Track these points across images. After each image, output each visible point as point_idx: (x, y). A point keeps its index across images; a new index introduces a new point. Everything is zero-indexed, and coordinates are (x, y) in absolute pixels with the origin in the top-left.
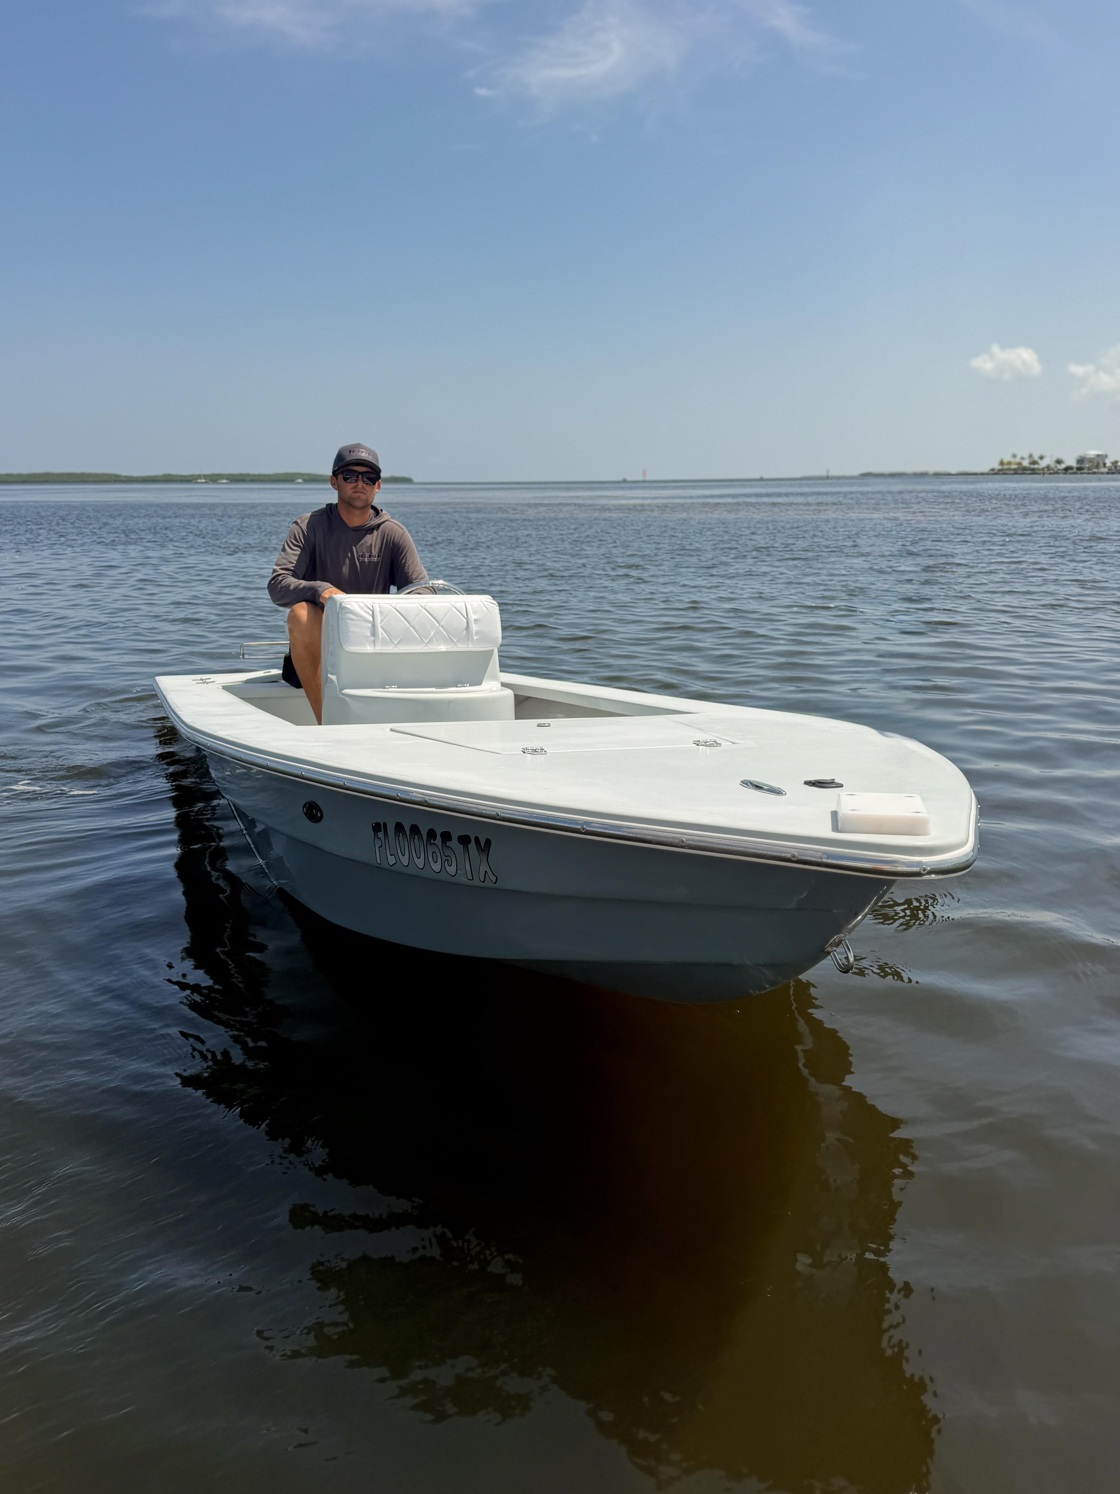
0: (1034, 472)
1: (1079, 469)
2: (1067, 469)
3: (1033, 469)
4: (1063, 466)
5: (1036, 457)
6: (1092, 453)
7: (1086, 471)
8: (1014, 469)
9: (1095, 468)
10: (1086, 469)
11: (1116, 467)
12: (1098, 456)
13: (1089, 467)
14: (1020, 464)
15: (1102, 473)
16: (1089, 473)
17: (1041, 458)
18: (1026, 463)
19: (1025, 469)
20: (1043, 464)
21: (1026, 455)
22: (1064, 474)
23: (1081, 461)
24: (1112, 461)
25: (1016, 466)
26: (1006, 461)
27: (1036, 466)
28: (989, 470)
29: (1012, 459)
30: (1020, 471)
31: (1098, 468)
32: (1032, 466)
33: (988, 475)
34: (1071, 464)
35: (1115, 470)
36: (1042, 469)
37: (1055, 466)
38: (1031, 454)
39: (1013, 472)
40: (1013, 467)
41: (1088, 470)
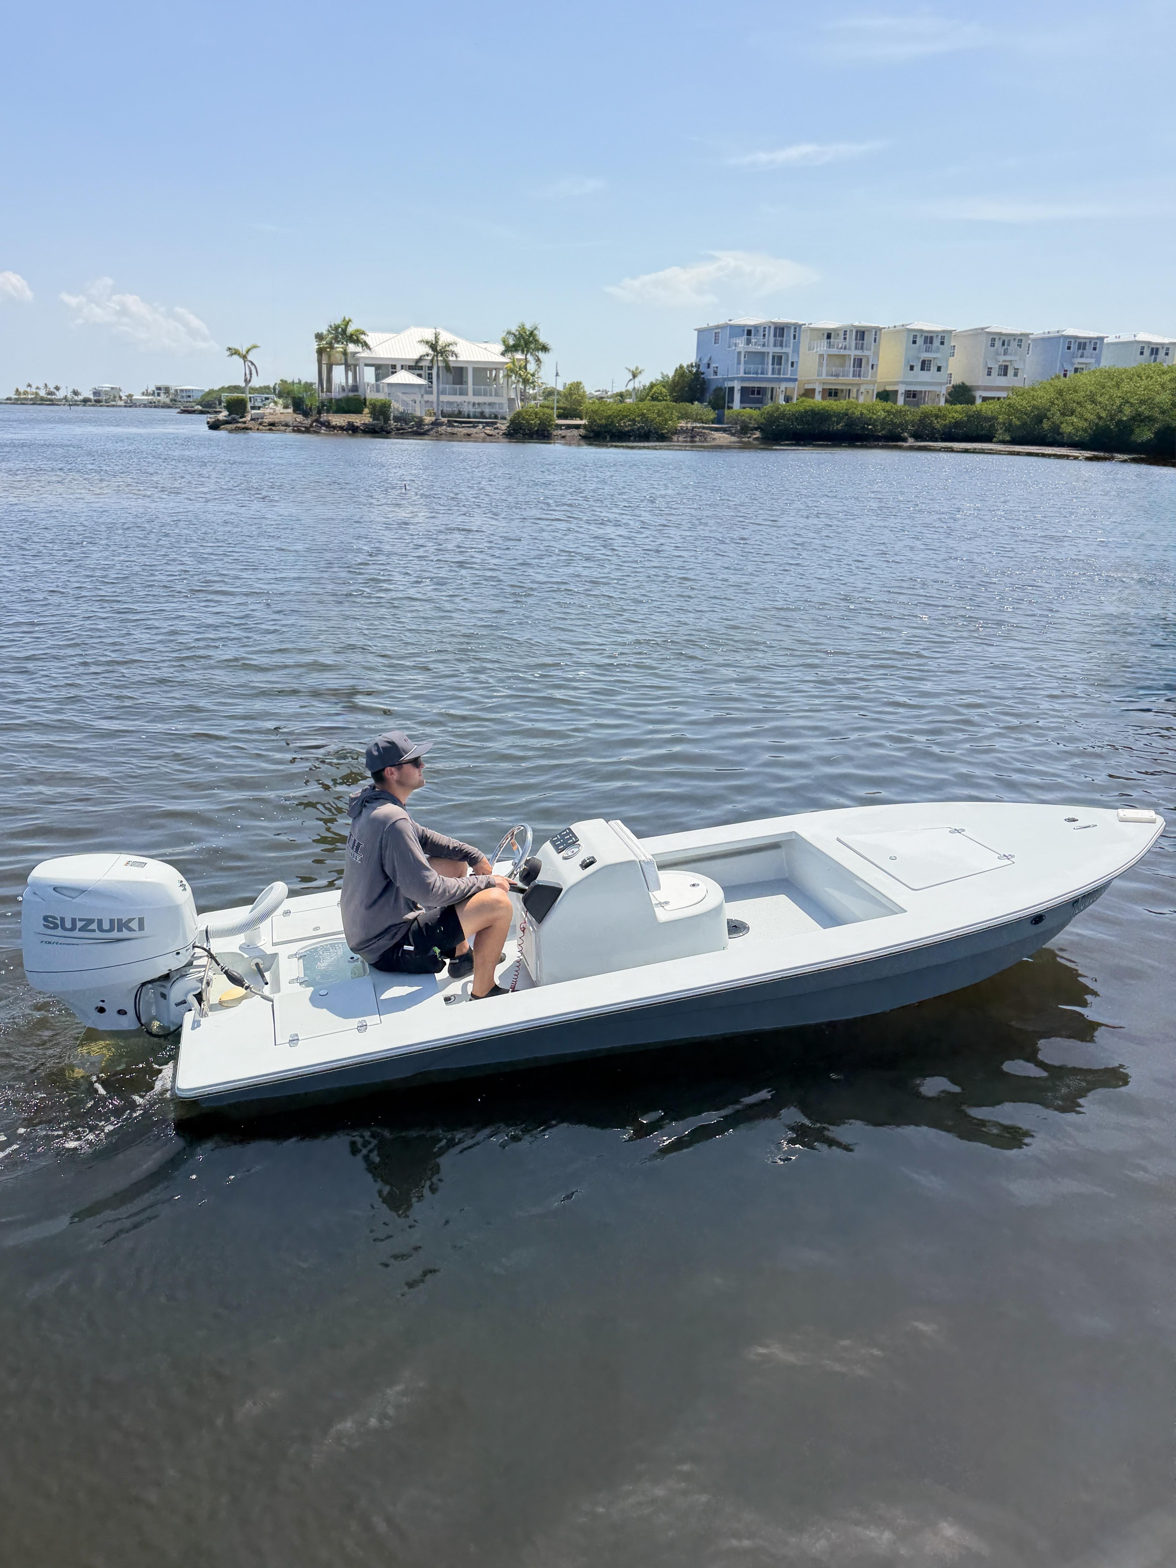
0: (52, 403)
1: (98, 401)
2: (86, 401)
3: (51, 400)
4: (81, 398)
5: (51, 387)
6: (106, 386)
7: (104, 403)
8: (31, 399)
9: (112, 401)
10: (104, 401)
11: (131, 400)
12: (112, 388)
13: (106, 400)
14: (37, 394)
15: (120, 406)
16: (108, 406)
17: (57, 388)
18: (42, 393)
19: (42, 399)
20: (60, 395)
21: (42, 386)
22: (84, 405)
23: (97, 393)
24: (127, 394)
25: (33, 396)
26: (21, 390)
27: (53, 397)
28: (5, 398)
29: (28, 389)
30: (38, 401)
31: (115, 401)
32: (49, 397)
33: (6, 404)
34: (88, 396)
35: (131, 403)
36: (60, 400)
37: (73, 397)
38: (46, 385)
39: (31, 402)
40: (30, 397)
41: (106, 403)
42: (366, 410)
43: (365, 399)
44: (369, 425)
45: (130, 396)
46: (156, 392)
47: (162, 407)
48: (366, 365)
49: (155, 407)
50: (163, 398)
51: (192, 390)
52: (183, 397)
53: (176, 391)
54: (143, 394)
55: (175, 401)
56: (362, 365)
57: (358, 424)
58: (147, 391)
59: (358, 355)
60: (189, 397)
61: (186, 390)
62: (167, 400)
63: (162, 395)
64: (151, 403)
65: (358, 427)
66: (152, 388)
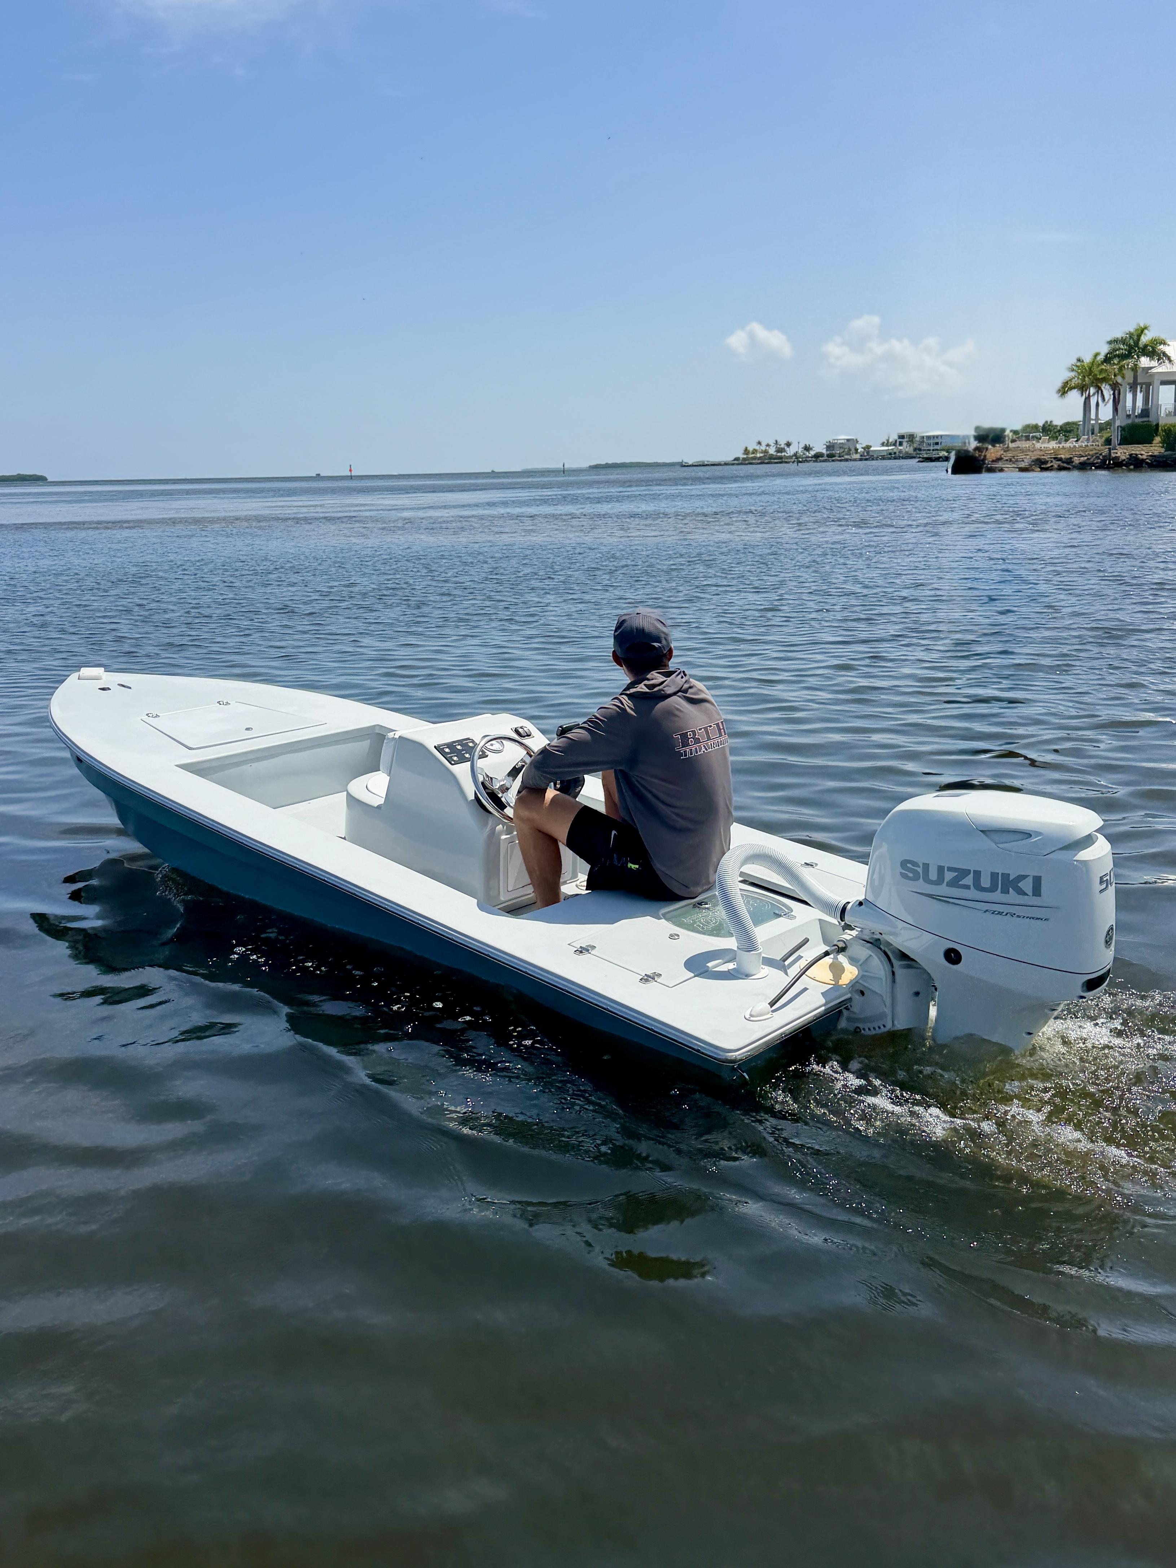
0: (781, 460)
1: (831, 456)
2: (817, 456)
3: (781, 458)
4: (812, 453)
5: (782, 444)
6: (842, 437)
7: (837, 458)
8: (760, 458)
9: (846, 454)
10: (837, 455)
11: (868, 453)
12: (848, 440)
13: (839, 453)
14: (766, 452)
15: (855, 460)
16: (841, 461)
17: (788, 444)
18: (772, 451)
19: (771, 457)
20: (790, 451)
21: (772, 443)
22: (815, 461)
23: (830, 446)
24: (864, 446)
25: (762, 455)
26: (750, 449)
27: (783, 454)
28: (733, 459)
29: (757, 448)
30: (768, 459)
31: (850, 454)
32: (779, 454)
33: (733, 464)
34: (821, 451)
35: (868, 455)
36: (790, 457)
37: (804, 454)
38: (776, 441)
39: (759, 461)
40: (758, 455)
41: (840, 457)
42: (1158, 439)
43: (1157, 425)
44: (1159, 457)
45: (868, 447)
46: (898, 440)
47: (903, 458)
48: (1164, 383)
49: (895, 458)
50: (906, 448)
51: (941, 436)
52: (929, 445)
53: (923, 437)
54: (883, 444)
55: (920, 450)
56: (1156, 382)
57: (1144, 457)
58: (888, 441)
59: (1154, 370)
60: (937, 444)
61: (934, 437)
62: (910, 450)
63: (905, 444)
64: (890, 454)
65: (1143, 460)
66: (894, 437)
